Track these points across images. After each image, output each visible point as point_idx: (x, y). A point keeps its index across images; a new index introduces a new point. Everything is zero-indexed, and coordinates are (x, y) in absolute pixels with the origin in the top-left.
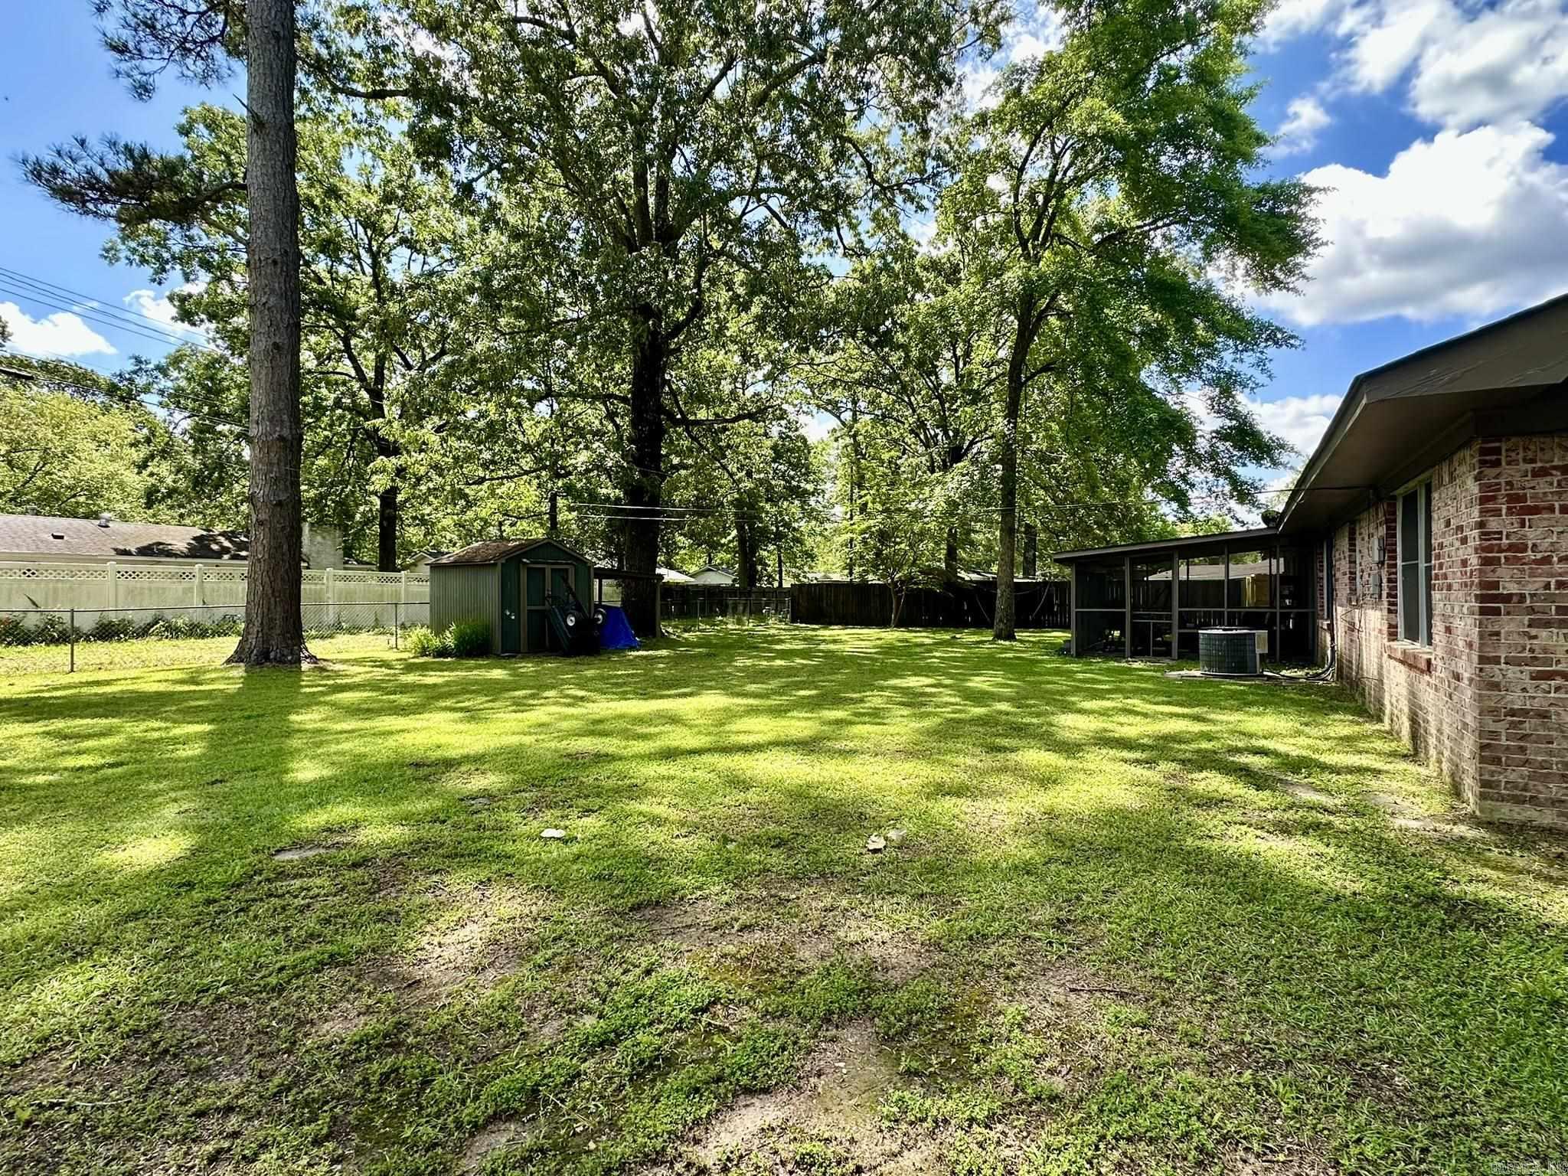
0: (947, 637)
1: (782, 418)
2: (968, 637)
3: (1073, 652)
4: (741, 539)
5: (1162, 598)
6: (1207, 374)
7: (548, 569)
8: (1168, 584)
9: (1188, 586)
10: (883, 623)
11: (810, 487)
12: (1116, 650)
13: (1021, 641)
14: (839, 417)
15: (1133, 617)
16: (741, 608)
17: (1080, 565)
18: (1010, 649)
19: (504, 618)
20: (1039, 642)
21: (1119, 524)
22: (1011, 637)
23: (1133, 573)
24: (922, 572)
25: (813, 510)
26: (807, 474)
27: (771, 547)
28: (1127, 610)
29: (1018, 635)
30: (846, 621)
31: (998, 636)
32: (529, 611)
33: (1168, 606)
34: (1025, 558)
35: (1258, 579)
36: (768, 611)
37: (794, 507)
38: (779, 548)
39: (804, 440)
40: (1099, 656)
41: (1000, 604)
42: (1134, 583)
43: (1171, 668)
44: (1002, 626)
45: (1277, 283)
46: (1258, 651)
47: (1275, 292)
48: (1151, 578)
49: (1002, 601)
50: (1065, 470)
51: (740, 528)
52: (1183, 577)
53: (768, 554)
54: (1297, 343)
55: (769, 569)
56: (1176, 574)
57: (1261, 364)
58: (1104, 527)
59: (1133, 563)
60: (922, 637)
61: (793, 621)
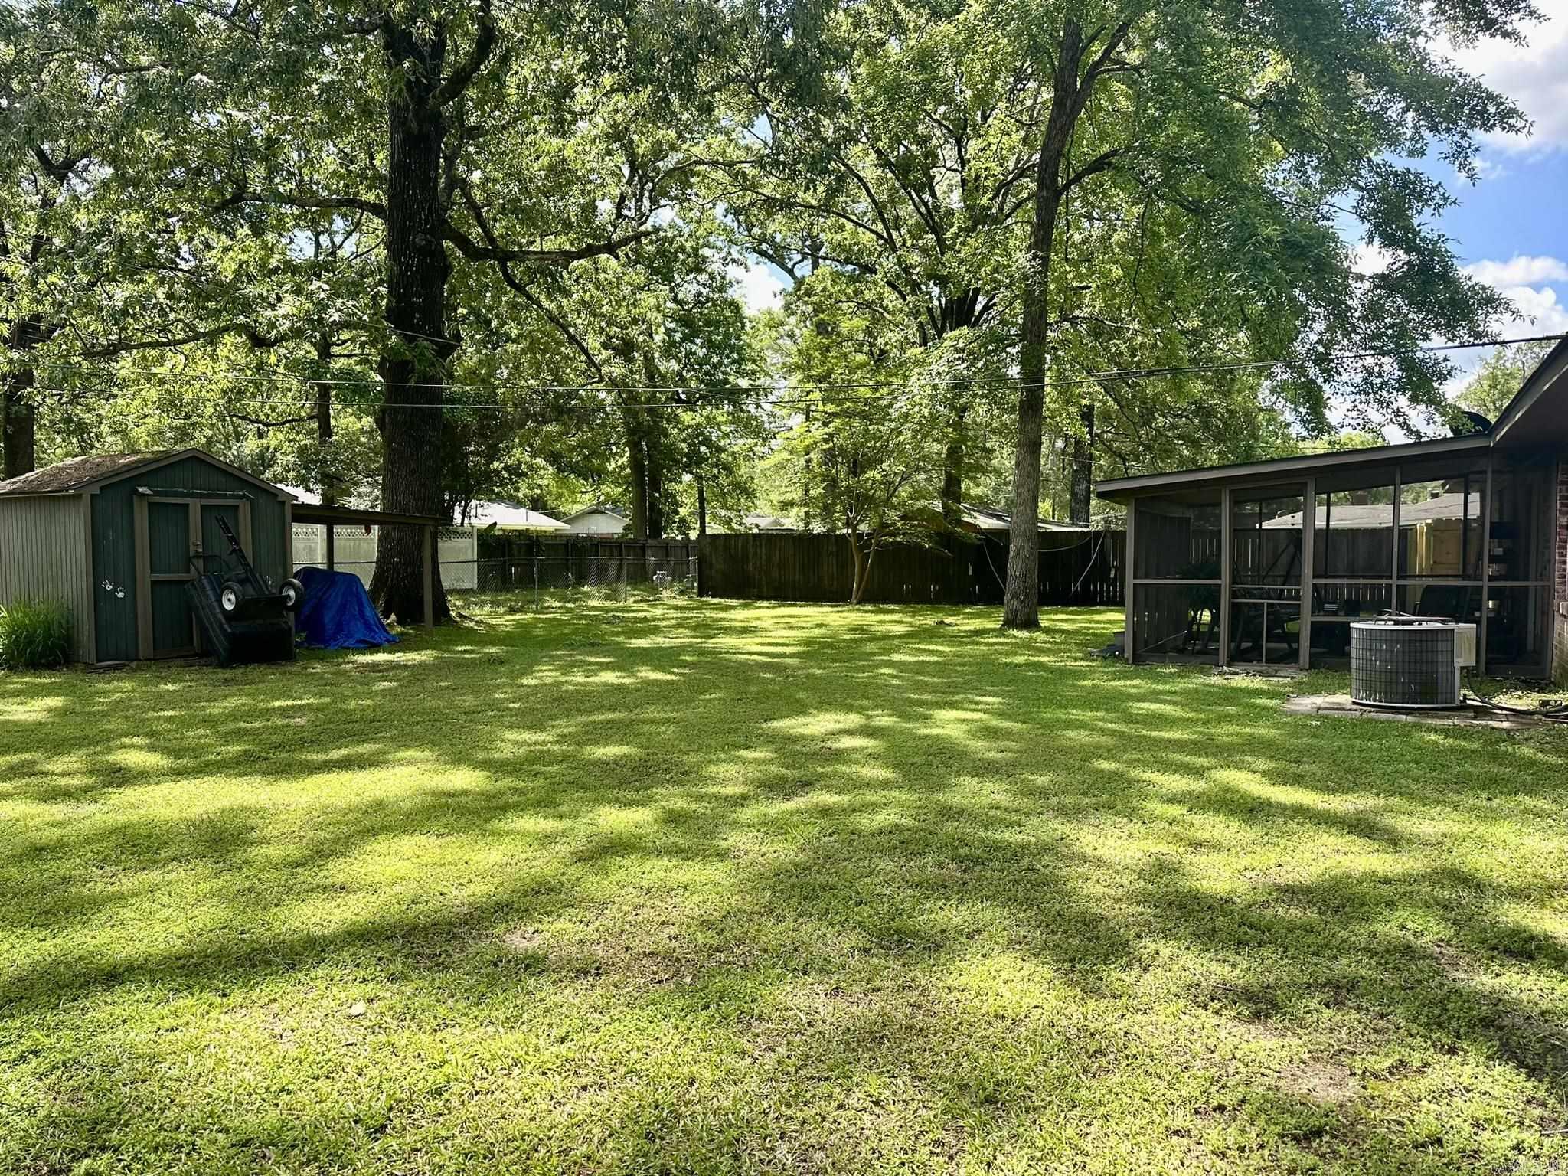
0: (930, 621)
1: (699, 270)
2: (964, 622)
3: (1129, 654)
4: (636, 463)
5: (1284, 560)
6: (1367, 177)
7: (195, 506)
8: (1295, 536)
9: (1328, 537)
10: (837, 596)
11: (744, 383)
12: (1204, 652)
13: (1048, 631)
14: (790, 272)
15: (1234, 594)
16: (612, 573)
17: (1142, 500)
18: (1027, 645)
19: (98, 595)
20: (1076, 632)
21: (1219, 438)
22: (1031, 624)
23: (1233, 516)
24: (902, 518)
25: (750, 418)
26: (740, 361)
27: (687, 477)
28: (1225, 581)
29: (1045, 620)
30: (782, 594)
31: (1010, 623)
32: (154, 583)
33: (1292, 575)
34: (1074, 495)
35: (1438, 528)
36: (662, 580)
37: (722, 414)
38: (699, 478)
39: (735, 307)
40: (1174, 662)
41: (1014, 568)
42: (1235, 532)
43: (1301, 690)
44: (1016, 604)
45: (1490, 26)
46: (1459, 662)
47: (1484, 38)
48: (1266, 525)
49: (1018, 565)
50: (1133, 351)
51: (634, 446)
52: (1320, 523)
53: (684, 487)
54: (1520, 124)
55: (683, 511)
56: (1309, 518)
57: (1460, 155)
58: (1194, 444)
59: (1237, 502)
60: (893, 621)
61: (701, 594)
